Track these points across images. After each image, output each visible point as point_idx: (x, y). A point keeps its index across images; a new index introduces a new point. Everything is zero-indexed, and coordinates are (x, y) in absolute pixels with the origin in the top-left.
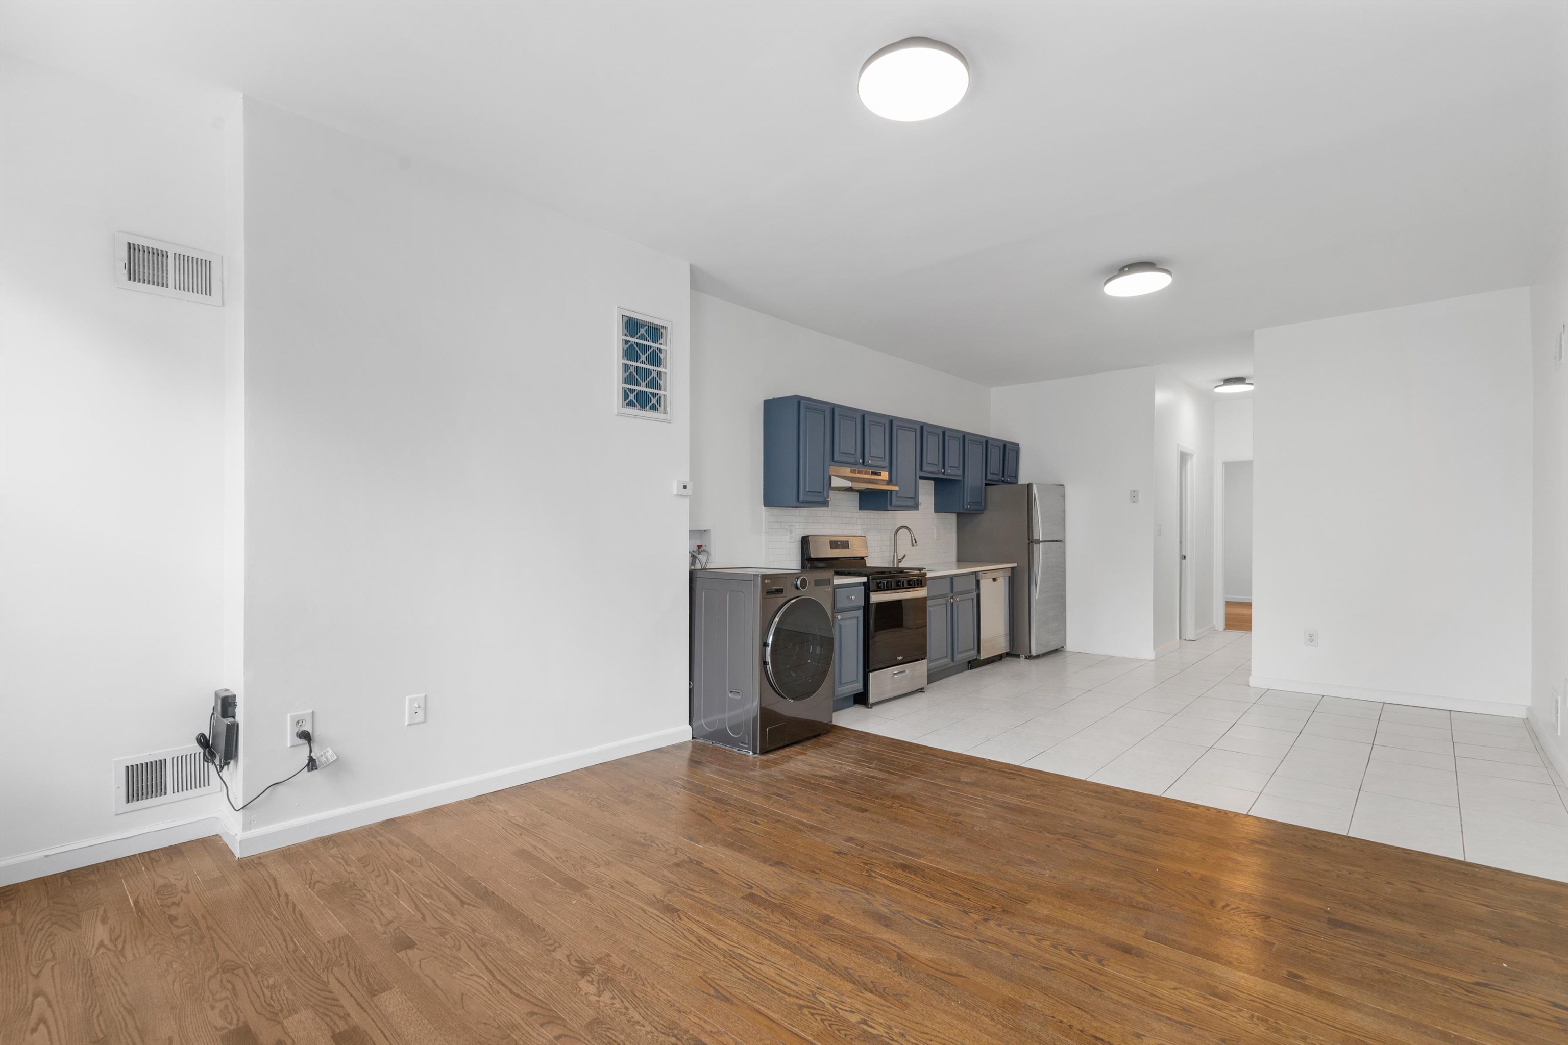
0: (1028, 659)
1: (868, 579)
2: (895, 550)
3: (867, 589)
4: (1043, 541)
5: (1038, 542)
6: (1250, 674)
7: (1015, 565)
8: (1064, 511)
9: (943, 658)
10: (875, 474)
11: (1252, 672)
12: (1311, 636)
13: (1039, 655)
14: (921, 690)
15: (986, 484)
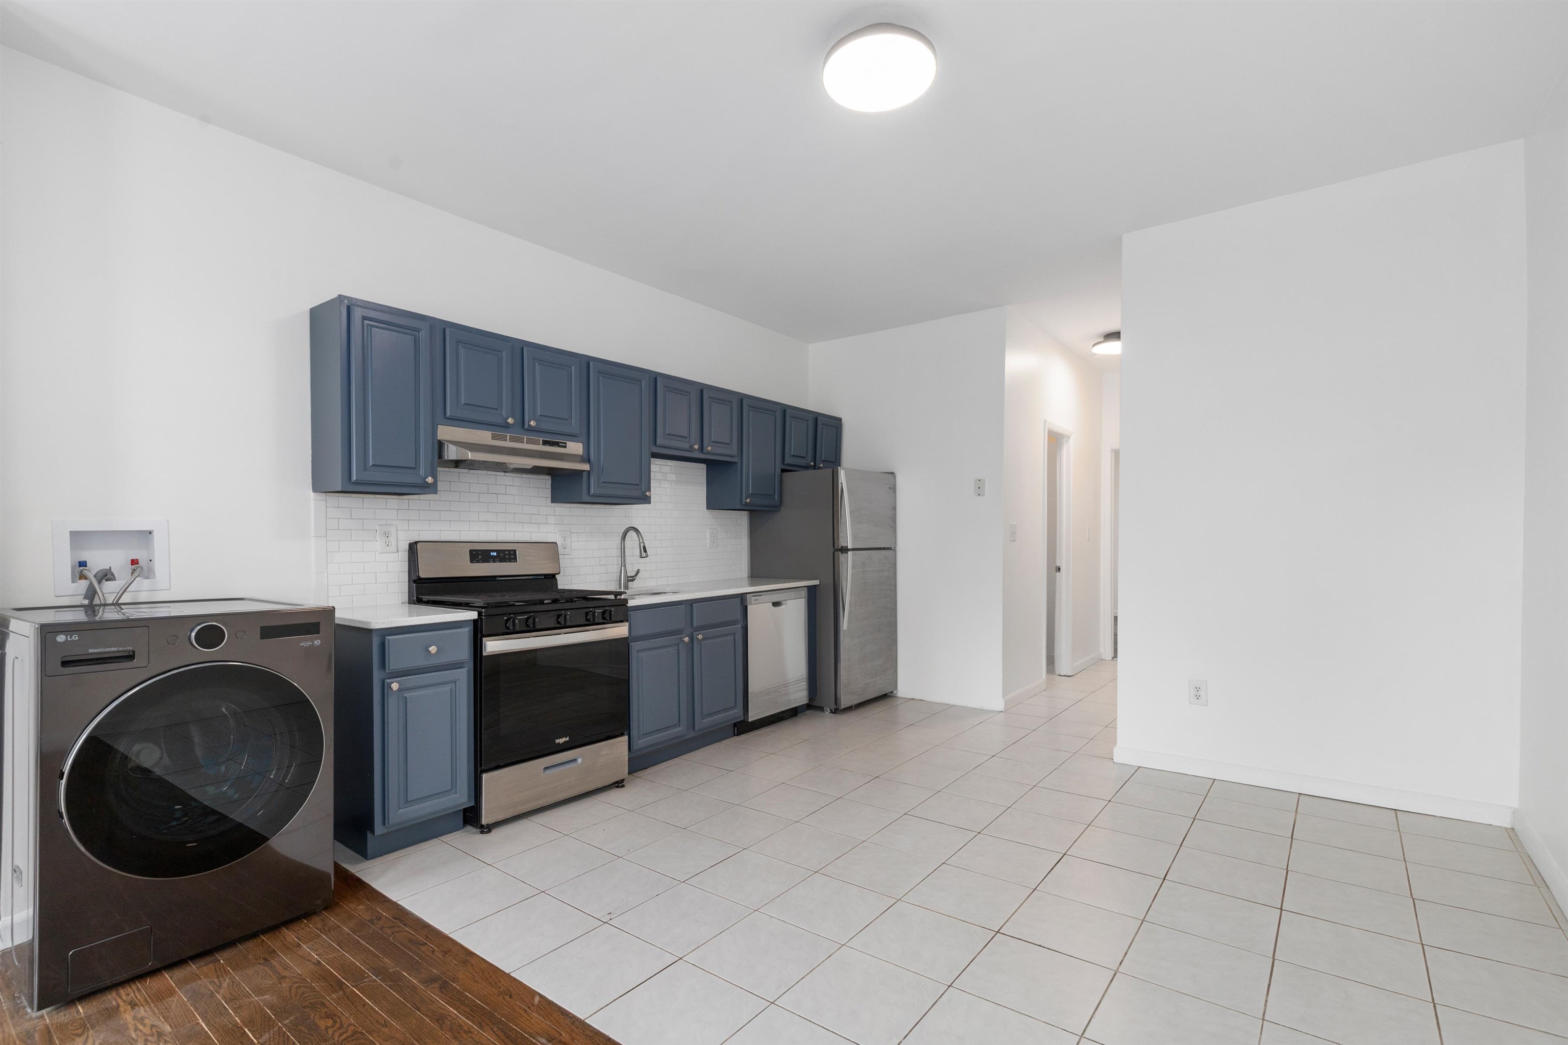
0: (834, 713)
1: (480, 614)
2: (623, 564)
3: (478, 632)
4: (853, 550)
5: (845, 550)
6: (1115, 743)
7: (816, 582)
8: (894, 508)
9: (674, 726)
10: (556, 444)
11: (1118, 743)
12: (1198, 689)
13: (852, 706)
14: (619, 784)
15: (783, 471)
